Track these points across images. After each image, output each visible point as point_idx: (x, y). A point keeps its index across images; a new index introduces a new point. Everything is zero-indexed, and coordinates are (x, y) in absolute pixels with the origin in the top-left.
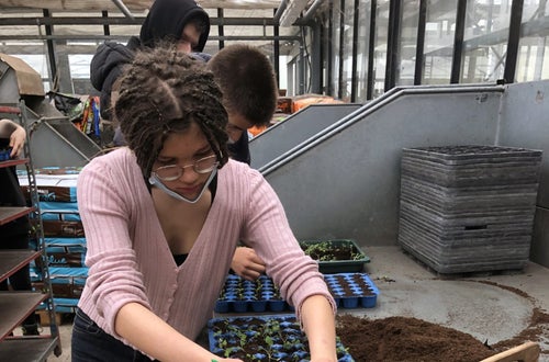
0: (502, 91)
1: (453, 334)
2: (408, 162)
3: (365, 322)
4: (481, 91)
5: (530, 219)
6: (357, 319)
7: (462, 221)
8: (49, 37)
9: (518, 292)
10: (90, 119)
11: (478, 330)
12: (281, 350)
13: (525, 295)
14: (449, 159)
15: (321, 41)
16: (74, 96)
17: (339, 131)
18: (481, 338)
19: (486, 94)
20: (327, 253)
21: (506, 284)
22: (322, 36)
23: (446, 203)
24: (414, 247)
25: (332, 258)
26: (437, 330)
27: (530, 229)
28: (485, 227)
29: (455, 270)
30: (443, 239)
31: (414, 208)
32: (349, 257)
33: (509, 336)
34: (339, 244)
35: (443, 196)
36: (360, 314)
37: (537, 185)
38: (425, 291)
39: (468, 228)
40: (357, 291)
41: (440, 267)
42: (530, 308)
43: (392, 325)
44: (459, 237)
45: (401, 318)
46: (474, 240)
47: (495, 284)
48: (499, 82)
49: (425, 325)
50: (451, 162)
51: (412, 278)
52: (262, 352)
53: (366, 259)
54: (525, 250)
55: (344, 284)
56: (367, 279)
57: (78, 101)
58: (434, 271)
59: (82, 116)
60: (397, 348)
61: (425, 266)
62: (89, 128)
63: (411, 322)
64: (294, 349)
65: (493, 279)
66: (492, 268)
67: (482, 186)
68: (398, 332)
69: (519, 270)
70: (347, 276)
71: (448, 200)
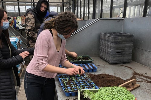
0: (123, 19)
1: (116, 77)
2: (102, 36)
3: (95, 75)
4: (118, 19)
5: (131, 50)
6: (93, 74)
7: (116, 51)
8: (2, 1)
9: (129, 68)
10: (13, 23)
11: (122, 77)
12: (77, 82)
13: (131, 68)
14: (112, 36)
15: (75, 4)
16: (9, 17)
17: (84, 29)
18: (123, 78)
19: (119, 20)
20: (82, 59)
21: (127, 66)
22: (75, 2)
23: (112, 47)
24: (104, 57)
25: (84, 60)
26: (113, 77)
27: (131, 53)
28: (121, 52)
29: (114, 63)
30: (111, 55)
31: (103, 48)
32: (88, 60)
33: (129, 78)
34: (85, 56)
35: (111, 45)
36: (93, 73)
37: (133, 42)
38: (107, 68)
39: (117, 52)
40: (92, 68)
41: (110, 62)
42: (133, 71)
43: (102, 76)
44: (115, 55)
45: (104, 74)
46: (119, 55)
47: (124, 66)
48: (122, 17)
49: (109, 76)
50: (113, 37)
51: (104, 64)
52: (72, 82)
53: (92, 60)
54: (131, 58)
55: (88, 66)
56: (94, 65)
57: (10, 18)
58: (109, 63)
59: (11, 22)
60: (104, 81)
61: (106, 61)
62: (13, 25)
63: (106, 75)
64: (80, 82)
65: (123, 65)
66: (123, 62)
67: (120, 42)
68: (104, 77)
69: (129, 62)
70: (88, 64)
71: (112, 46)
